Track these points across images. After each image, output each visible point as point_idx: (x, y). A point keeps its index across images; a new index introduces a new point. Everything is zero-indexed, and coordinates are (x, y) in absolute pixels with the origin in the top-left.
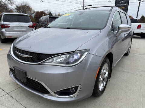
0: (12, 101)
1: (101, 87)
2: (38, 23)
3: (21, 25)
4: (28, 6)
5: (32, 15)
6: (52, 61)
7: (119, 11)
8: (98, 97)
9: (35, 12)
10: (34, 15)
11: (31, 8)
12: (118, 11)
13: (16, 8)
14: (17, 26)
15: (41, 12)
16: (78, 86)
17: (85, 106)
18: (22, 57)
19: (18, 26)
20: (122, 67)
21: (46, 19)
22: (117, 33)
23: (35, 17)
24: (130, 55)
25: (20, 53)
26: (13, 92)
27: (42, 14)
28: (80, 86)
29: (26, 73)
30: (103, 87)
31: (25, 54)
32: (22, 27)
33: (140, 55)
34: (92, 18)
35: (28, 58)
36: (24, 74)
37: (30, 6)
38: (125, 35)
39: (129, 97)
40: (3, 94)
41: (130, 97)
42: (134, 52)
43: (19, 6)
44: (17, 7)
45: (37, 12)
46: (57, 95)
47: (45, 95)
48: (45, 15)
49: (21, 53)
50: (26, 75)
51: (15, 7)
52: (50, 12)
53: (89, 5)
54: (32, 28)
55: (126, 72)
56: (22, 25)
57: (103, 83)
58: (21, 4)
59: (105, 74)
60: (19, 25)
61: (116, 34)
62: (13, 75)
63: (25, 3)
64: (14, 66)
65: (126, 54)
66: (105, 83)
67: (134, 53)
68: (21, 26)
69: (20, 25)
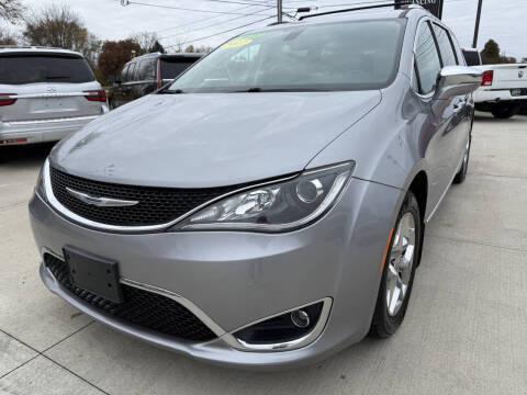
0: (63, 382)
1: (393, 303)
2: (120, 82)
3: (58, 94)
4: (73, 25)
5: (89, 54)
6: (219, 215)
7: (428, 21)
8: (386, 338)
9: (100, 43)
10: (96, 55)
11: (85, 30)
12: (427, 18)
13: (26, 34)
14: (43, 98)
15: (122, 43)
16: (322, 303)
17: (343, 377)
18: (96, 207)
19: (47, 98)
20: (449, 225)
21: (147, 67)
22: (434, 98)
23: (100, 64)
24: (468, 179)
25: (86, 192)
26: (63, 346)
27: (127, 49)
28: (327, 302)
29: (116, 266)
30: (400, 303)
31: (108, 196)
32: (61, 101)
33: (504, 179)
34: (323, 52)
35: (121, 208)
36: (109, 271)
37: (79, 22)
38: (456, 107)
39: (496, 331)
40: (24, 357)
41: (499, 330)
42: (481, 169)
43: (37, 24)
44: (30, 27)
45: (109, 46)
46: (244, 343)
47: (198, 346)
48: (140, 52)
49: (91, 193)
50: (118, 277)
51: (24, 28)
52: (157, 43)
53: (300, 10)
54: (101, 100)
55: (467, 242)
56: (62, 94)
57: (399, 286)
58: (44, 18)
59: (404, 253)
60: (50, 95)
61: (430, 103)
62: (60, 281)
63: (61, 12)
64: (62, 245)
65: (458, 179)
66: (404, 287)
67: (481, 174)
68: (59, 97)
69: (54, 94)
